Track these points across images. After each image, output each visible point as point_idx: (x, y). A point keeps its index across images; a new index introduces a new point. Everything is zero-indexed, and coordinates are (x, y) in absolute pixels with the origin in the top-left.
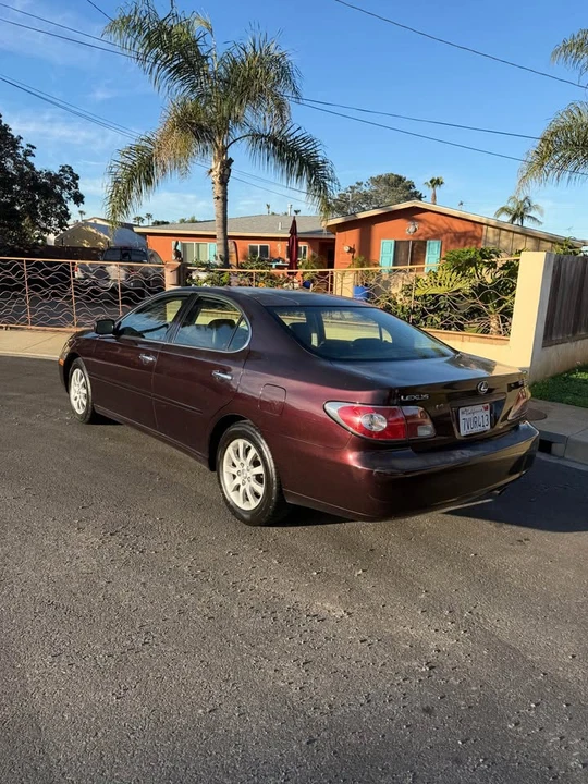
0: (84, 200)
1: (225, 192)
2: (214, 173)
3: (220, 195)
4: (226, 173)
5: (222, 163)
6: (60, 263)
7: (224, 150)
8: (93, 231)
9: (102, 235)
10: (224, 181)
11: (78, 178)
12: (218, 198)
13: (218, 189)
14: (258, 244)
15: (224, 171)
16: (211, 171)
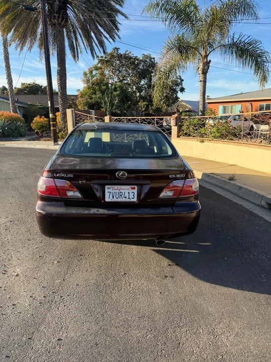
0: (185, 90)
1: (205, 78)
2: (200, 69)
3: (202, 80)
4: (206, 68)
5: (204, 63)
6: (136, 119)
7: (206, 56)
8: (185, 104)
9: (188, 105)
10: (205, 73)
11: (183, 80)
12: (201, 81)
13: (201, 77)
14: (264, 104)
15: (204, 67)
16: (199, 68)
